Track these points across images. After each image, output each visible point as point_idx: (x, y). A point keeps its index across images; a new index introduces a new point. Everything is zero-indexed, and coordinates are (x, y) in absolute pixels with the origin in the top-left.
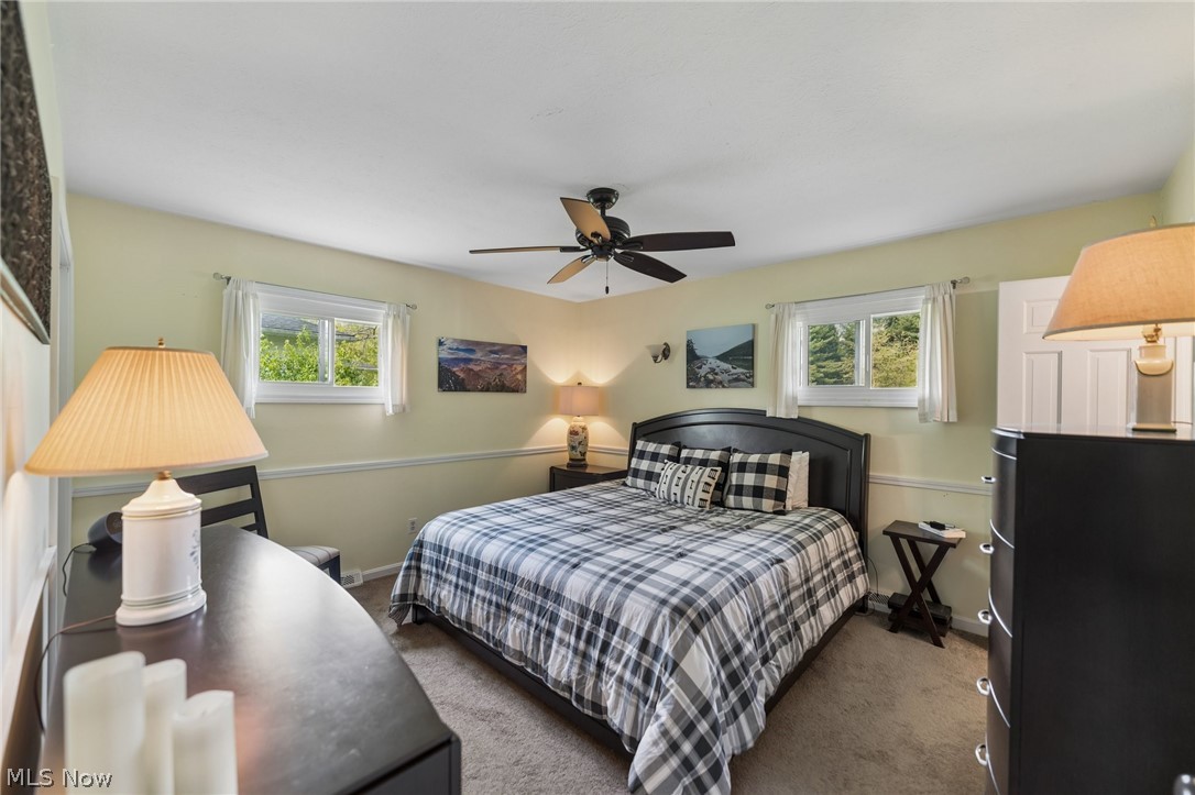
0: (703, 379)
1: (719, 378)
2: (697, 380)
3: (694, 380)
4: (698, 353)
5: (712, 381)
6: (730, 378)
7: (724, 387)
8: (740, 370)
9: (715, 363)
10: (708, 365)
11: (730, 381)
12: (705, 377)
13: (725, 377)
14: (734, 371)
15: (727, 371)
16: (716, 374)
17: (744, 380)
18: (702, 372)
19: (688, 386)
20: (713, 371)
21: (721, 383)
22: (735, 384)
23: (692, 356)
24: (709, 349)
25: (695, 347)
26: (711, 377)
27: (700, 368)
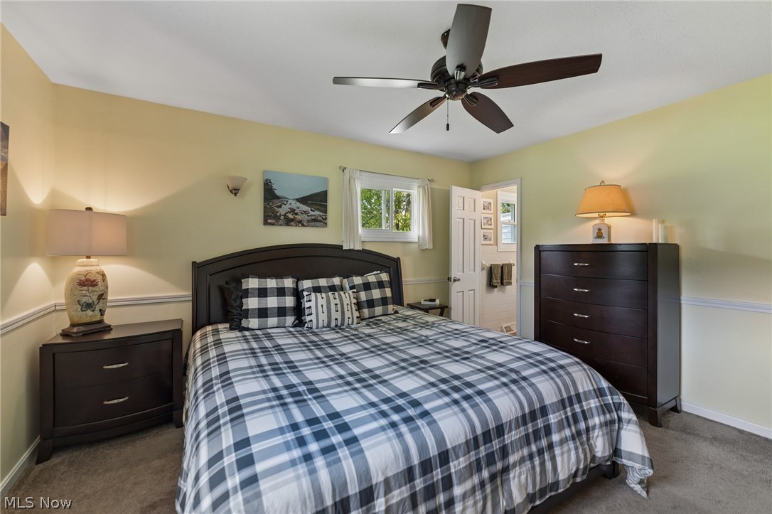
0: (282, 217)
1: (299, 217)
2: (277, 218)
3: (271, 217)
4: (278, 193)
5: (292, 220)
6: (310, 218)
7: (303, 225)
8: (317, 213)
9: (295, 205)
10: (288, 206)
11: (308, 221)
12: (285, 215)
13: (305, 218)
14: (312, 213)
15: (306, 213)
16: (296, 214)
17: (321, 221)
18: (282, 211)
19: (266, 223)
20: (293, 211)
21: (300, 222)
22: (313, 223)
23: (270, 194)
24: (290, 191)
25: (274, 187)
26: (291, 216)
27: (280, 207)
